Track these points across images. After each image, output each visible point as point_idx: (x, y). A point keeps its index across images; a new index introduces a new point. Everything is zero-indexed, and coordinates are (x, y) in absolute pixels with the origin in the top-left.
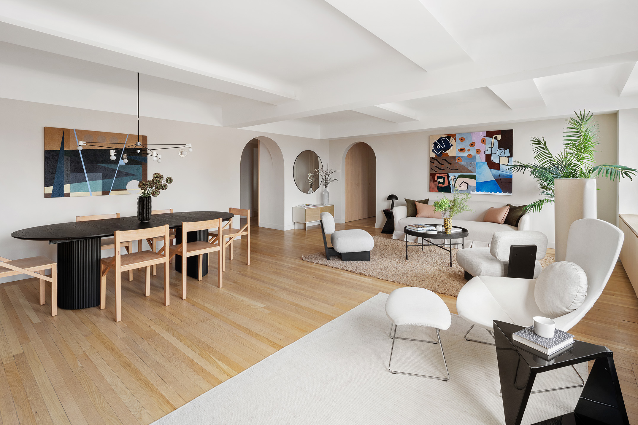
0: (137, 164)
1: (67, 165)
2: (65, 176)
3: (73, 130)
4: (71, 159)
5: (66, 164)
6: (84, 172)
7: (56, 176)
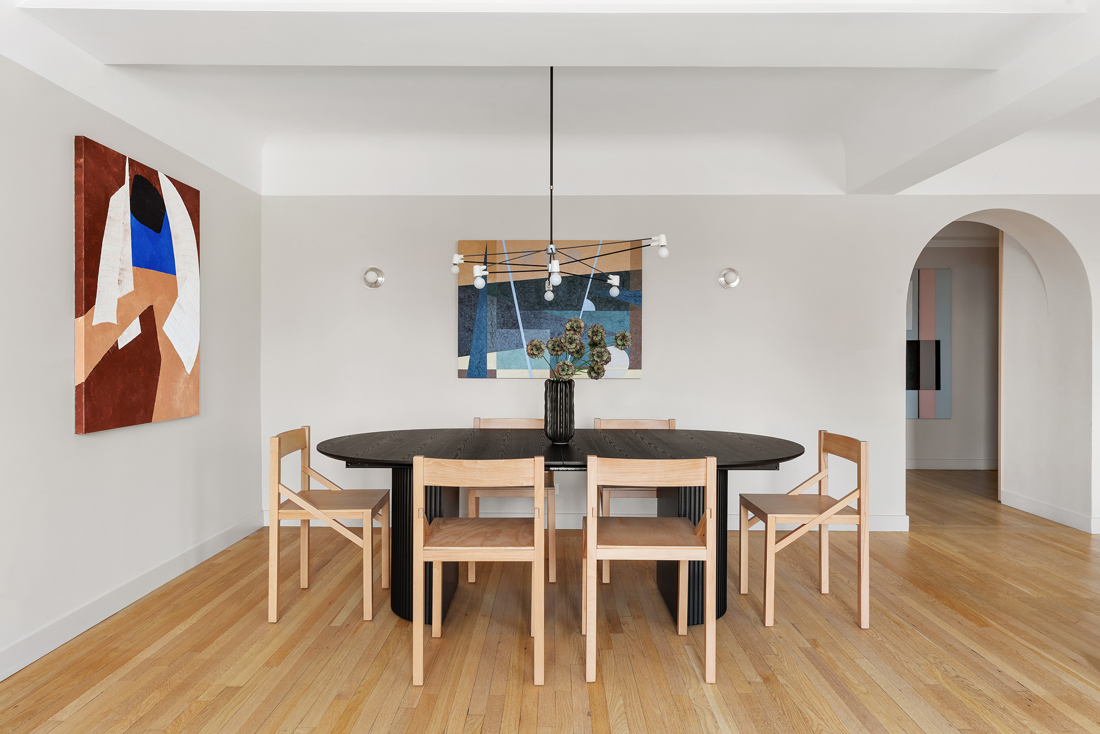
0: (619, 309)
1: (492, 314)
2: (489, 337)
3: (501, 241)
4: (498, 301)
5: (490, 312)
6: (519, 329)
7: (475, 336)
